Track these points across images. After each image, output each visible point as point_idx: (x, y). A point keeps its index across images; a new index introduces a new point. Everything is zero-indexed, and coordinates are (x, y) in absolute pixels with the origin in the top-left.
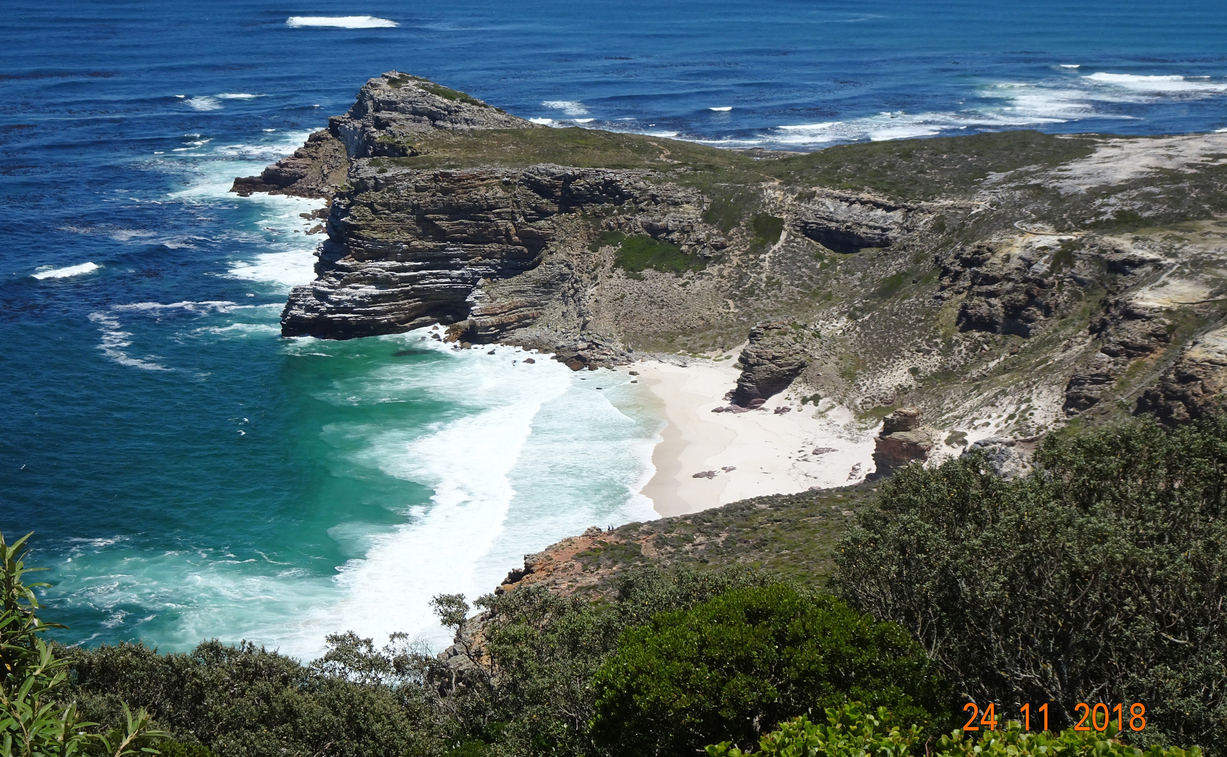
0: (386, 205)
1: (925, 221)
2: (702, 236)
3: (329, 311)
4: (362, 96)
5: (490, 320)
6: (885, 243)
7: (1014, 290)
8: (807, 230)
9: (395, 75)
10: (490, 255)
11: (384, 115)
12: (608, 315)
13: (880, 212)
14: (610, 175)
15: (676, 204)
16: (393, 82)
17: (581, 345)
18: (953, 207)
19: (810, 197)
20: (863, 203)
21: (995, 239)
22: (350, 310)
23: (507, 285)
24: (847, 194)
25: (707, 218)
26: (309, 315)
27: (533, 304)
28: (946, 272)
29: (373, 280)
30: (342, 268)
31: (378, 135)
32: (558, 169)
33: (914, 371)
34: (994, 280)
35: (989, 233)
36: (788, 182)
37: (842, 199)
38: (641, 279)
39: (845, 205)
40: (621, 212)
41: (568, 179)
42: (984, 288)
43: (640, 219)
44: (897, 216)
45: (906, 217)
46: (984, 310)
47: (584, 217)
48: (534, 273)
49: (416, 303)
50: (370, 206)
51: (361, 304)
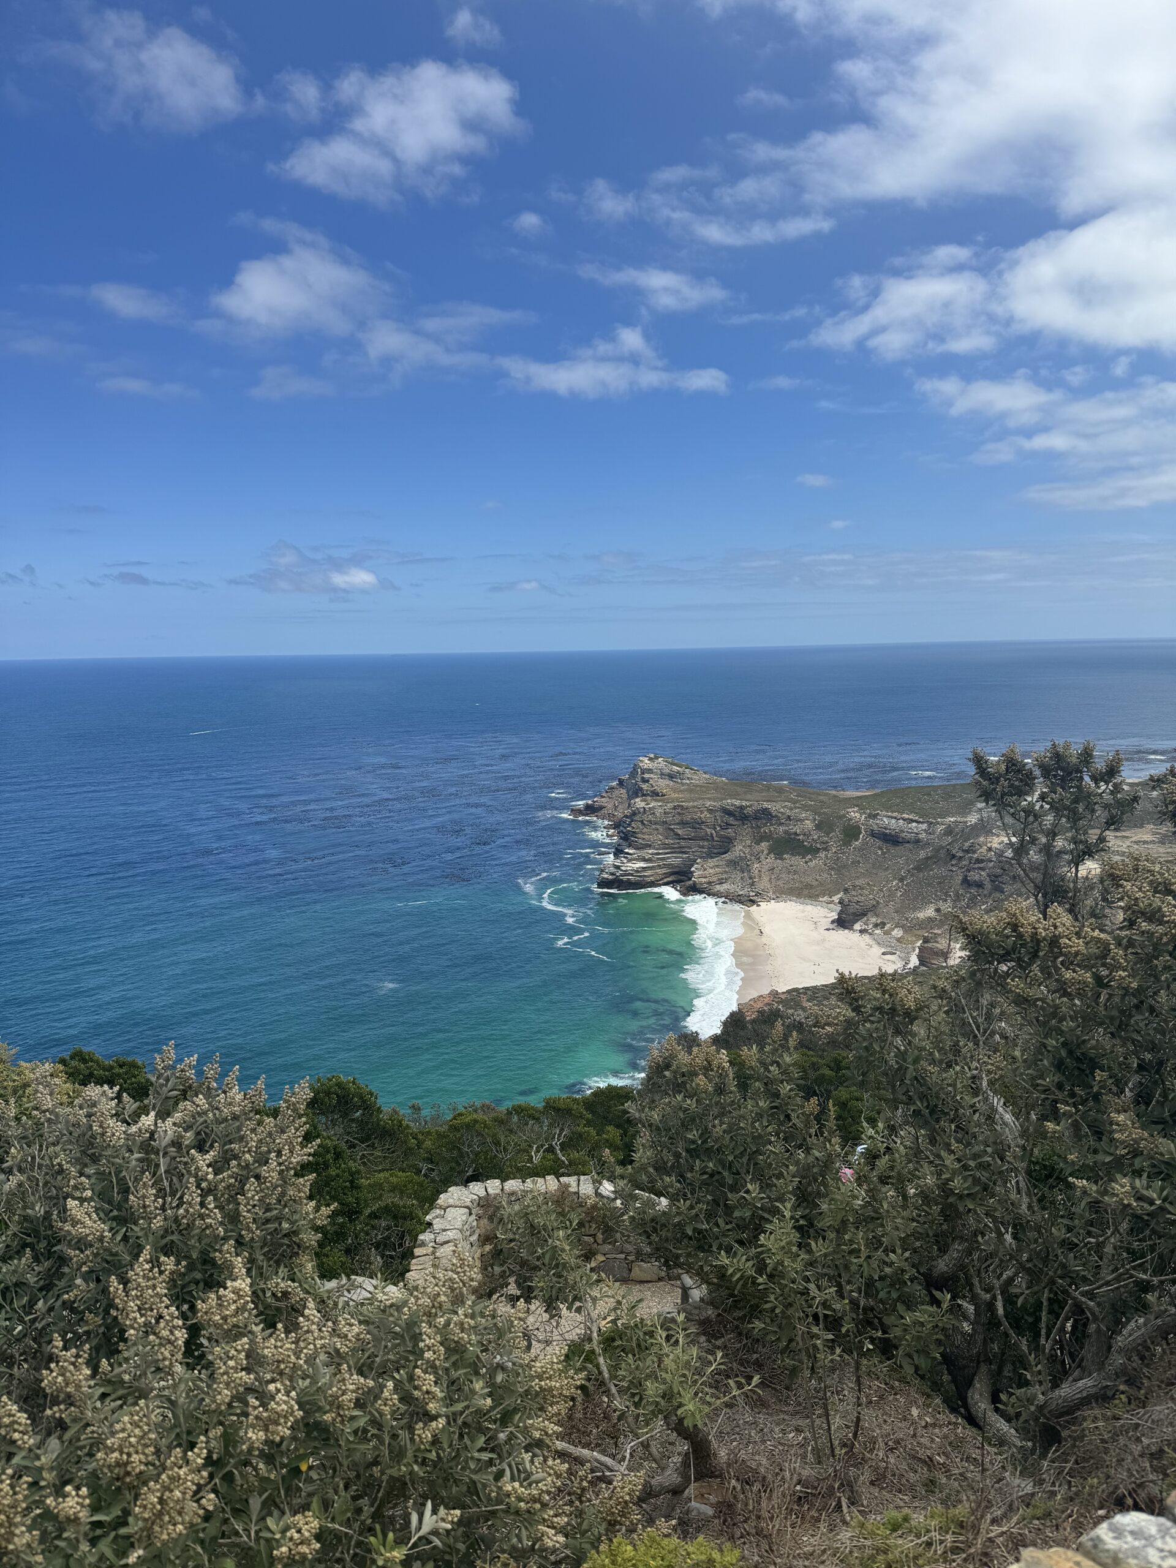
0: (650, 821)
1: (940, 829)
2: (815, 837)
3: (622, 875)
4: (635, 767)
5: (703, 880)
6: (918, 841)
7: (994, 867)
8: (873, 834)
9: (652, 756)
10: (703, 847)
11: (646, 776)
12: (765, 879)
13: (914, 824)
14: (766, 805)
15: (800, 820)
16: (650, 759)
17: (752, 894)
18: (956, 821)
19: (875, 816)
20: (904, 820)
21: (982, 839)
22: (632, 875)
23: (711, 862)
24: (895, 814)
25: (818, 827)
26: (611, 877)
27: (726, 872)
28: (954, 856)
29: (644, 860)
30: (628, 853)
31: (645, 786)
32: (738, 803)
33: (938, 910)
34: (982, 861)
35: (978, 836)
36: (862, 809)
37: (892, 818)
38: (782, 859)
39: (893, 821)
40: (772, 825)
41: (742, 808)
42: (976, 866)
43: (781, 828)
44: (924, 826)
45: (929, 827)
46: (977, 878)
47: (752, 827)
48: (727, 856)
49: (664, 871)
50: (642, 822)
51: (637, 871)
